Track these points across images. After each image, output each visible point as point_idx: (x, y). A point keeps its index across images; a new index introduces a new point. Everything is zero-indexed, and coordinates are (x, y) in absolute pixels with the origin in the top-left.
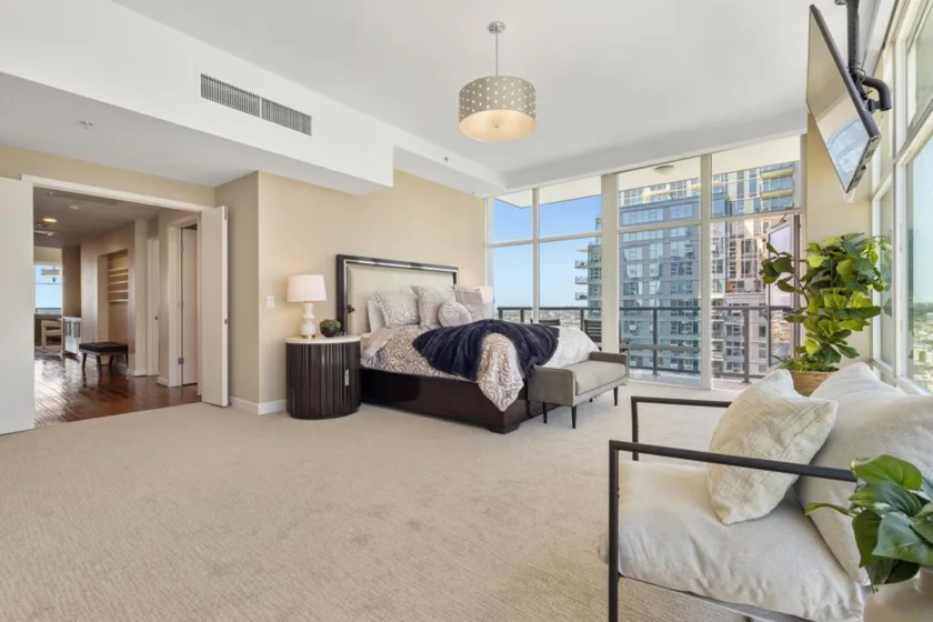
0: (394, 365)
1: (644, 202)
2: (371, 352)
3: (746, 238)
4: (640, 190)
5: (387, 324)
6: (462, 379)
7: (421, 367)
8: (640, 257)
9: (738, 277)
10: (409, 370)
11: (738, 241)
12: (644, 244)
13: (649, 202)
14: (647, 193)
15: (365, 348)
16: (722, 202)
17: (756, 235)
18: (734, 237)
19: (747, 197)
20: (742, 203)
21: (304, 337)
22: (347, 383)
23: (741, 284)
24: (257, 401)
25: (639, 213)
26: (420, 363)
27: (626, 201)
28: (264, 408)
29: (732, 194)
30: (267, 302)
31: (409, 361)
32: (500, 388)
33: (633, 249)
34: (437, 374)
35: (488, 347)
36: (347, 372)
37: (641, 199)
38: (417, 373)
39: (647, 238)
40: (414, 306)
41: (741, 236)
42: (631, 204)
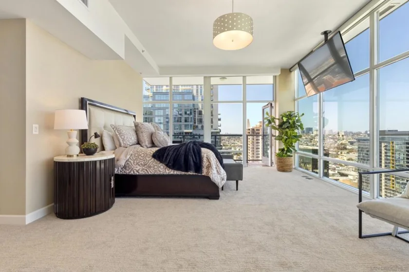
0: (138, 169)
1: (164, 91)
2: (122, 163)
3: (199, 110)
4: (162, 86)
5: (122, 145)
6: (194, 174)
7: (161, 169)
8: (162, 114)
9: (196, 124)
10: (151, 172)
11: (197, 110)
12: (164, 109)
13: (165, 91)
14: (165, 88)
15: (118, 160)
16: (191, 95)
17: (202, 109)
18: (195, 109)
19: (199, 95)
20: (198, 96)
21: (70, 156)
22: (112, 186)
23: (197, 126)
24: (24, 213)
25: (162, 96)
26: (159, 167)
27: (156, 90)
28: (30, 218)
29: (195, 93)
30: (33, 129)
31: (150, 167)
32: (218, 176)
33: (159, 111)
34: (172, 173)
35: (205, 155)
36: (112, 178)
37: (162, 90)
38: (158, 173)
39: (165, 106)
40: (135, 133)
41: (198, 109)
42: (158, 91)
